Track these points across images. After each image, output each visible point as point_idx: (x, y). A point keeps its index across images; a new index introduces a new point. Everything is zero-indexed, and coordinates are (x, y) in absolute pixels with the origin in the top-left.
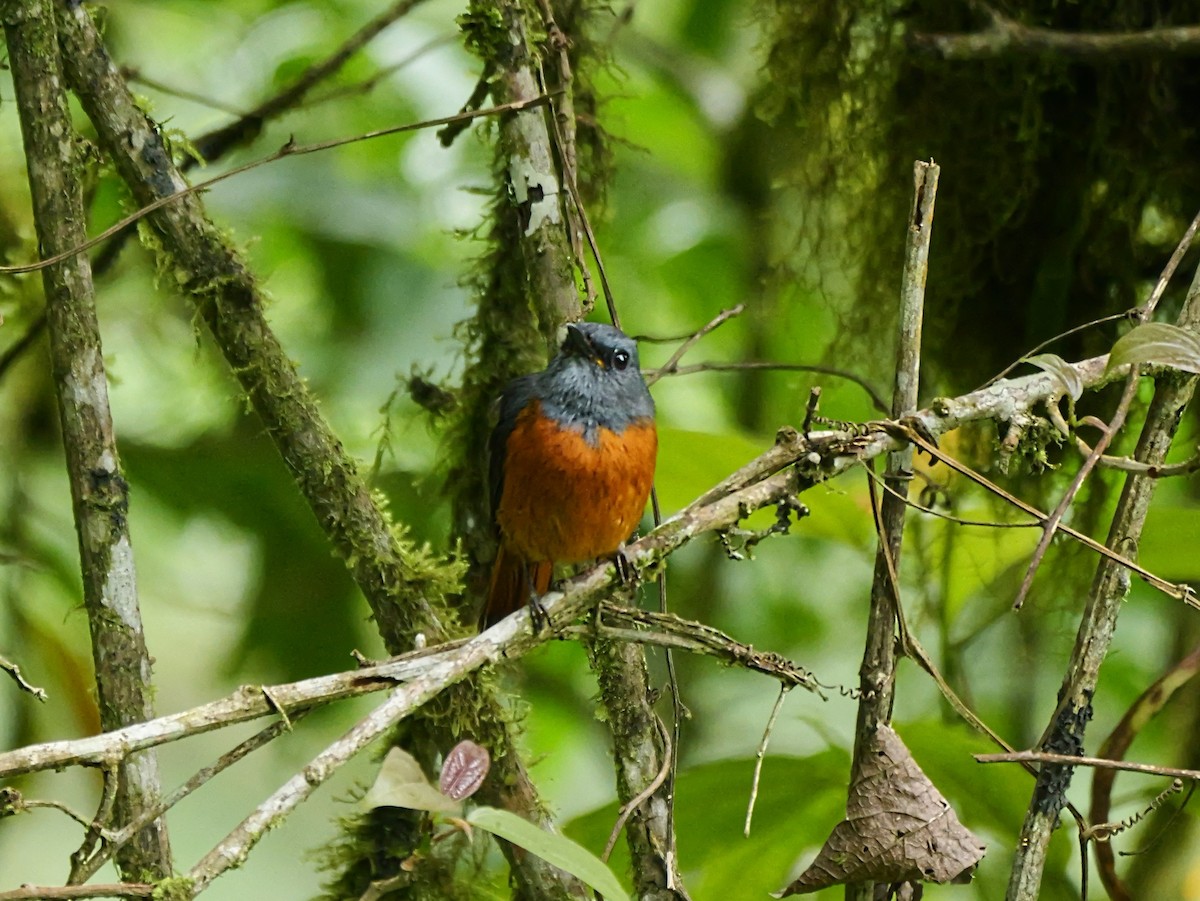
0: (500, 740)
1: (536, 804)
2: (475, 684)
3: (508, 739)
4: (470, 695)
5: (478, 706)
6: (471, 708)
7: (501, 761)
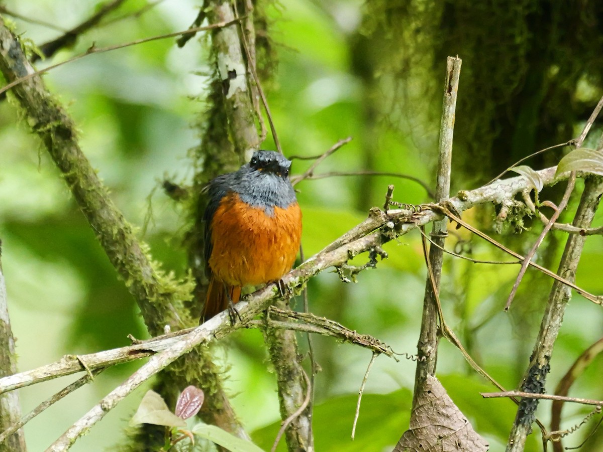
0: (214, 383)
1: (235, 420)
2: (199, 351)
3: (218, 383)
4: (196, 358)
5: (201, 364)
6: (197, 365)
7: (215, 395)
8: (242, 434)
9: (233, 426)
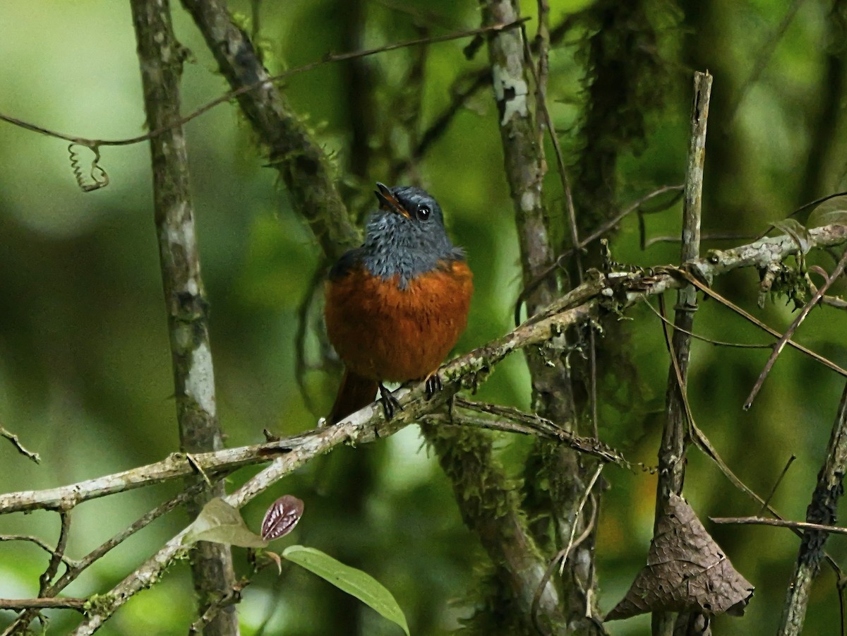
0: (501, 504)
1: (529, 552)
2: (483, 462)
3: (508, 503)
4: (479, 469)
5: (484, 478)
6: (479, 479)
7: (502, 519)
8: (538, 571)
9: (527, 560)
